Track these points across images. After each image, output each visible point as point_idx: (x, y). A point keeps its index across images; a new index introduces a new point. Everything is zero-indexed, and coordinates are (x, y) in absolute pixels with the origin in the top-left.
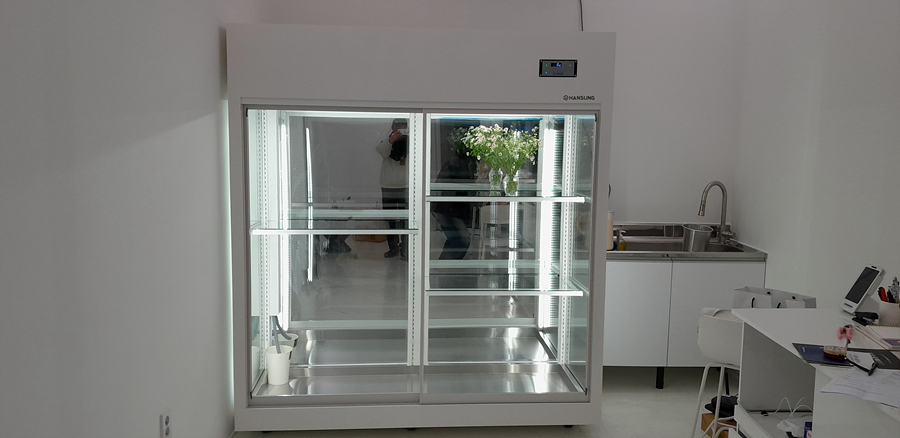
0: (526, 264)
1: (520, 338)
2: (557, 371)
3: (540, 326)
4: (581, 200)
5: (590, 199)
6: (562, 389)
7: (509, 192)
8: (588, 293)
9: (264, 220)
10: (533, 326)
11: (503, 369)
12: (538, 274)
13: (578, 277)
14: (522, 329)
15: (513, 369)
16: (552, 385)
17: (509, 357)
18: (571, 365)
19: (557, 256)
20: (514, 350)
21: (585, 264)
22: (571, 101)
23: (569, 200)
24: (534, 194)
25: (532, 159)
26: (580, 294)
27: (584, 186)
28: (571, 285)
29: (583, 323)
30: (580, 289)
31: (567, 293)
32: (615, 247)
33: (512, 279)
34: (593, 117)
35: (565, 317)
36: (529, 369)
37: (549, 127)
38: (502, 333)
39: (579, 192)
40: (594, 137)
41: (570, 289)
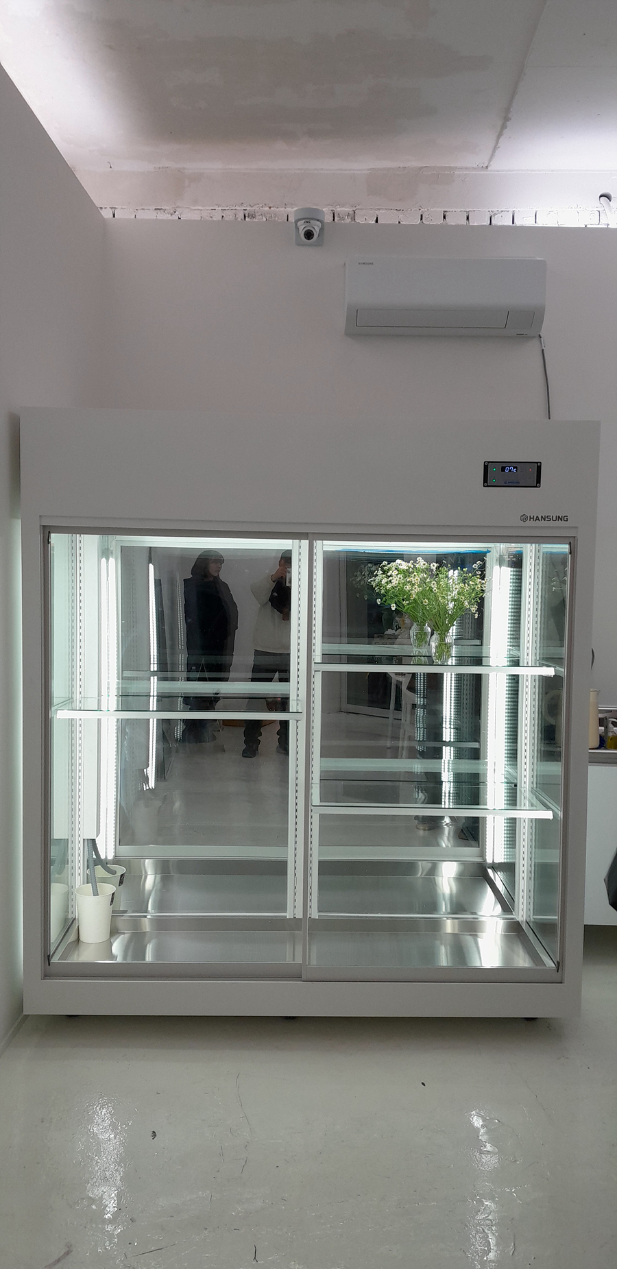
0: (467, 766)
1: (460, 878)
2: (515, 930)
3: (489, 860)
4: (550, 672)
5: (563, 671)
6: (522, 961)
7: (440, 657)
8: (560, 814)
9: (78, 697)
10: (479, 860)
11: (436, 925)
12: (484, 783)
13: (544, 787)
14: (463, 863)
15: (449, 926)
16: (507, 956)
17: (444, 907)
18: (535, 922)
19: (513, 755)
20: (451, 895)
21: (556, 768)
22: (532, 523)
23: (532, 672)
24: (478, 661)
25: (474, 609)
26: (548, 815)
27: (554, 651)
28: (535, 801)
29: (555, 857)
30: (548, 808)
31: (528, 814)
32: (602, 743)
33: (447, 788)
34: (565, 548)
35: (525, 850)
36: (472, 928)
37: (501, 562)
38: (433, 871)
39: (546, 660)
40: (568, 579)
41: (533, 807)
